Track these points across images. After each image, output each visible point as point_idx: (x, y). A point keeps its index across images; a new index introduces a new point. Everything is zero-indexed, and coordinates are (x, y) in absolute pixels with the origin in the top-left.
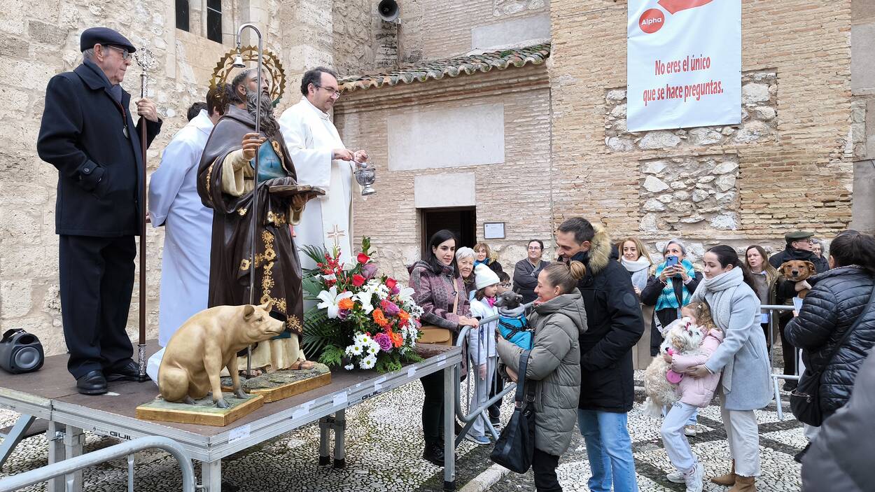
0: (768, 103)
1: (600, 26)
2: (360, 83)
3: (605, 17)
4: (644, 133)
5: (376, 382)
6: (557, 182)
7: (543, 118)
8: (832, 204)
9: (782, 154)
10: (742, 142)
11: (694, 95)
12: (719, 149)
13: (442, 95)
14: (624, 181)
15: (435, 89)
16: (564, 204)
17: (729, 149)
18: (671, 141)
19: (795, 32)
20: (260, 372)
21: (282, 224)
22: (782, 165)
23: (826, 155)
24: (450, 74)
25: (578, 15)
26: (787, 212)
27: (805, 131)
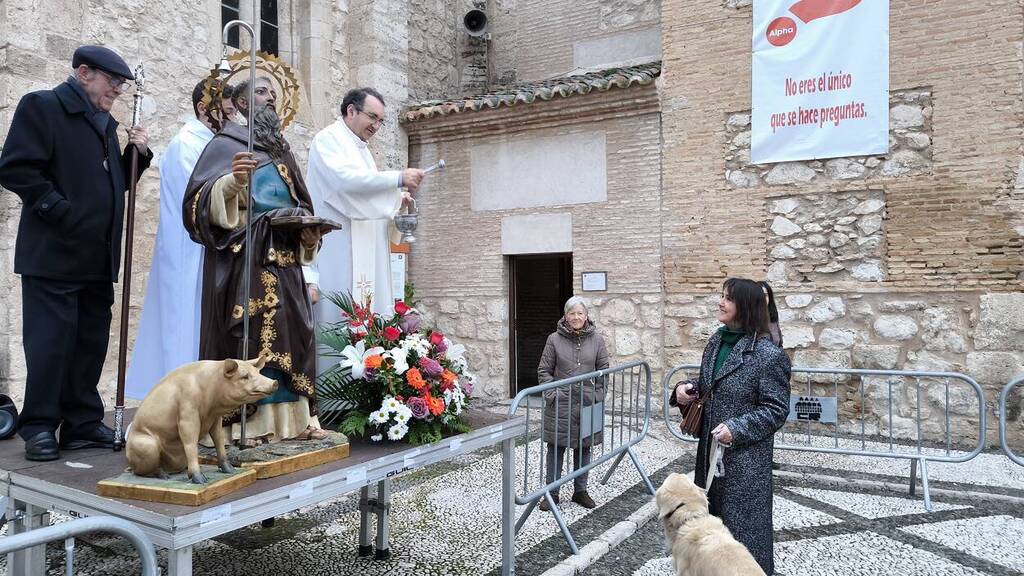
0: (921, 129)
1: (719, 39)
2: (438, 108)
3: (725, 28)
4: (772, 166)
5: (406, 456)
6: (668, 225)
7: (653, 148)
8: (1000, 250)
9: (939, 189)
10: (889, 176)
11: (831, 119)
12: (861, 184)
13: (534, 121)
14: (746, 223)
15: (526, 114)
16: (675, 250)
17: (873, 183)
18: (803, 175)
19: (955, 42)
20: (260, 442)
21: (289, 265)
22: (938, 202)
23: (992, 191)
24: (542, 96)
25: (694, 27)
26: (943, 259)
27: (966, 162)
